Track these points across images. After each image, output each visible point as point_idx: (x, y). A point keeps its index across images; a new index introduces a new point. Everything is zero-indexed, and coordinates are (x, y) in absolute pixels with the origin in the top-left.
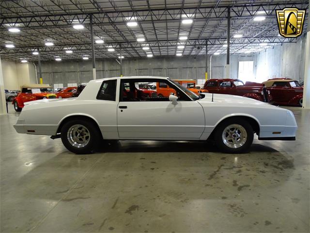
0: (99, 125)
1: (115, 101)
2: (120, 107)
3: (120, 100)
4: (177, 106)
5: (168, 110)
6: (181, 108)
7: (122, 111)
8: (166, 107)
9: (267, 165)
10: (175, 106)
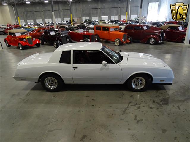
0: (62, 78)
1: (70, 64)
2: (74, 68)
3: (73, 64)
4: (106, 67)
5: (101, 69)
6: (109, 68)
7: (75, 70)
8: (100, 68)
9: (154, 102)
10: (105, 67)
